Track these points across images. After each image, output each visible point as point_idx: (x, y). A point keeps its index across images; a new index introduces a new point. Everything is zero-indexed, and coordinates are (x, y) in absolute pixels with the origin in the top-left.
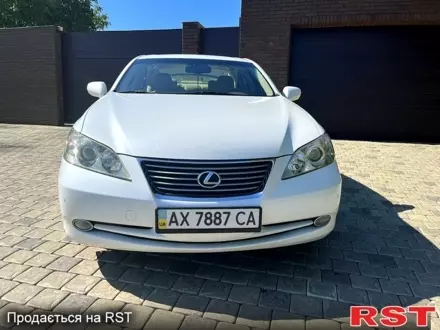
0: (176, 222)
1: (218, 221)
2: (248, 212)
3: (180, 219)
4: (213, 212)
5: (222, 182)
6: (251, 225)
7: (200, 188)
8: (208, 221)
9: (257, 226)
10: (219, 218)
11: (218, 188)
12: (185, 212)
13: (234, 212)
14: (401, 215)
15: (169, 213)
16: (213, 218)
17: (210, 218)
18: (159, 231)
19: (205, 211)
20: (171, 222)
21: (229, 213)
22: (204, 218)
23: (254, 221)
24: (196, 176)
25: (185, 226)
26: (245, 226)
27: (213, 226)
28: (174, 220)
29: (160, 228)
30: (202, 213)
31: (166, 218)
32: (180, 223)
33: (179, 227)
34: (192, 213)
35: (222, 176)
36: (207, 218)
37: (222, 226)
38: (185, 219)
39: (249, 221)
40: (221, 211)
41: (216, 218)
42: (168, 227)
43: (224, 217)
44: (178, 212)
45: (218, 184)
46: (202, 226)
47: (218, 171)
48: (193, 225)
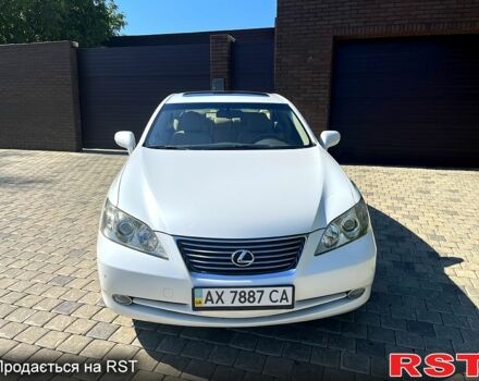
0: (212, 300)
1: (251, 299)
2: (281, 290)
3: (215, 298)
4: (247, 290)
5: (255, 260)
6: (284, 303)
7: (234, 266)
8: (243, 299)
9: (290, 303)
10: (253, 296)
11: (252, 266)
12: (220, 291)
13: (267, 291)
14: (448, 271)
15: (205, 291)
16: (247, 296)
17: (244, 297)
18: (195, 309)
19: (239, 290)
20: (207, 300)
21: (262, 292)
22: (238, 296)
23: (286, 299)
24: (230, 255)
25: (220, 304)
26: (278, 304)
27: (247, 304)
28: (209, 297)
29: (196, 305)
30: (236, 292)
31: (201, 296)
32: (215, 300)
33: (215, 305)
34: (227, 291)
35: (255, 255)
36: (241, 297)
37: (255, 304)
38: (220, 297)
39: (282, 299)
40: (255, 290)
41: (250, 296)
42: (204, 305)
43: (257, 295)
44: (213, 291)
45: (251, 262)
46: (237, 304)
47: (251, 250)
48: (228, 303)
